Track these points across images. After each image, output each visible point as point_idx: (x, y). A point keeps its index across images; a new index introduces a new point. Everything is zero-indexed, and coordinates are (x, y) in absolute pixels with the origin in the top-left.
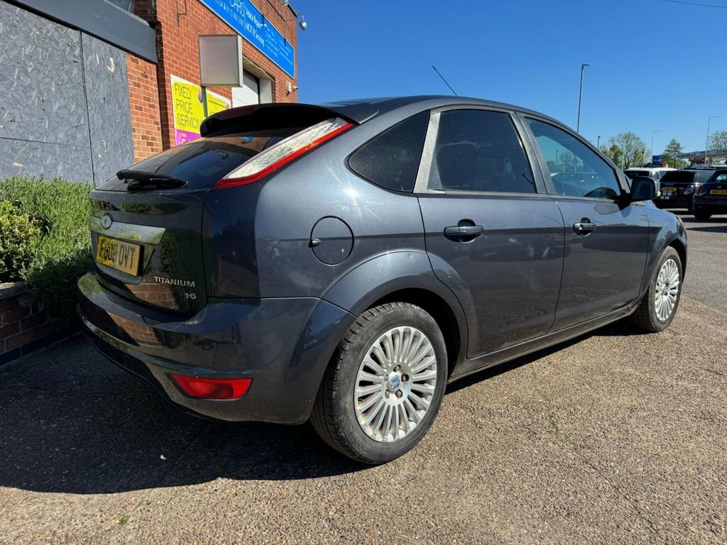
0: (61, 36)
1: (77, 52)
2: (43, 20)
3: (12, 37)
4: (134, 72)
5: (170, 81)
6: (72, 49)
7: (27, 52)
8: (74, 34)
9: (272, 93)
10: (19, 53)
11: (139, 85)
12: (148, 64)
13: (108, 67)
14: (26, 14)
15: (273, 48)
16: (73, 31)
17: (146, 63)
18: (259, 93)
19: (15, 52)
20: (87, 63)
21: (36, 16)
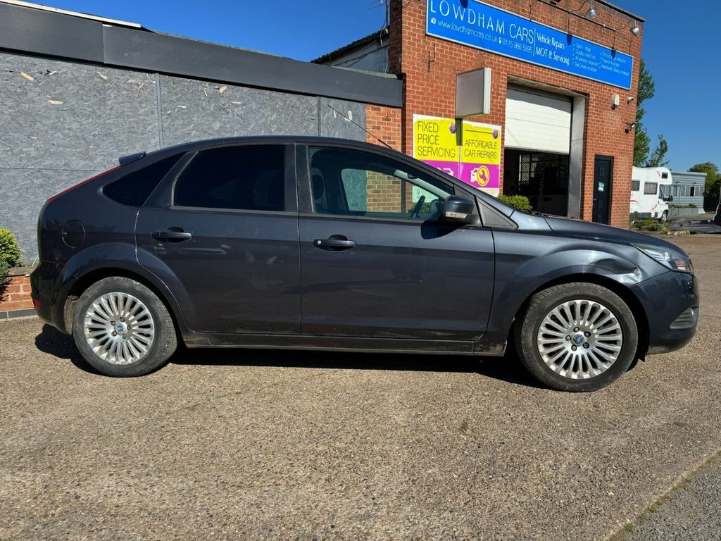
0: (302, 103)
1: (315, 112)
2: (288, 95)
3: (261, 110)
4: (373, 118)
5: (412, 120)
6: (311, 110)
7: (273, 118)
8: (313, 101)
9: (585, 110)
10: (267, 120)
11: (379, 128)
12: (392, 109)
13: (346, 119)
14: (274, 93)
15: (587, 65)
16: (313, 98)
17: (389, 109)
18: (572, 112)
19: (263, 120)
20: (323, 118)
21: (281, 93)
